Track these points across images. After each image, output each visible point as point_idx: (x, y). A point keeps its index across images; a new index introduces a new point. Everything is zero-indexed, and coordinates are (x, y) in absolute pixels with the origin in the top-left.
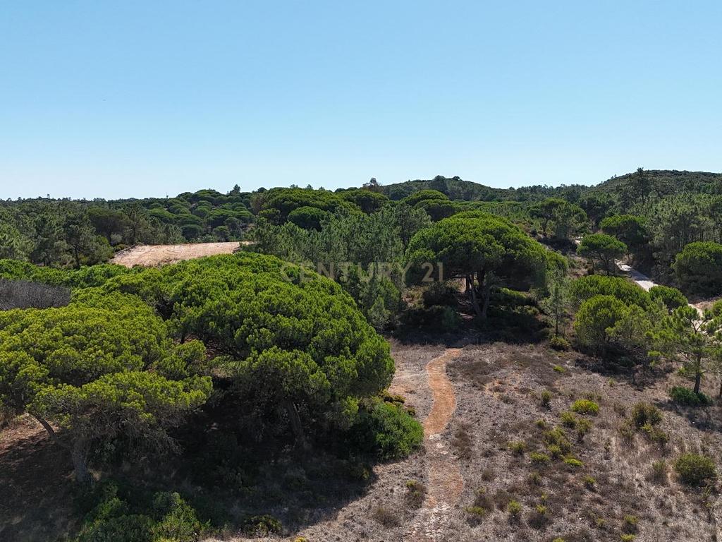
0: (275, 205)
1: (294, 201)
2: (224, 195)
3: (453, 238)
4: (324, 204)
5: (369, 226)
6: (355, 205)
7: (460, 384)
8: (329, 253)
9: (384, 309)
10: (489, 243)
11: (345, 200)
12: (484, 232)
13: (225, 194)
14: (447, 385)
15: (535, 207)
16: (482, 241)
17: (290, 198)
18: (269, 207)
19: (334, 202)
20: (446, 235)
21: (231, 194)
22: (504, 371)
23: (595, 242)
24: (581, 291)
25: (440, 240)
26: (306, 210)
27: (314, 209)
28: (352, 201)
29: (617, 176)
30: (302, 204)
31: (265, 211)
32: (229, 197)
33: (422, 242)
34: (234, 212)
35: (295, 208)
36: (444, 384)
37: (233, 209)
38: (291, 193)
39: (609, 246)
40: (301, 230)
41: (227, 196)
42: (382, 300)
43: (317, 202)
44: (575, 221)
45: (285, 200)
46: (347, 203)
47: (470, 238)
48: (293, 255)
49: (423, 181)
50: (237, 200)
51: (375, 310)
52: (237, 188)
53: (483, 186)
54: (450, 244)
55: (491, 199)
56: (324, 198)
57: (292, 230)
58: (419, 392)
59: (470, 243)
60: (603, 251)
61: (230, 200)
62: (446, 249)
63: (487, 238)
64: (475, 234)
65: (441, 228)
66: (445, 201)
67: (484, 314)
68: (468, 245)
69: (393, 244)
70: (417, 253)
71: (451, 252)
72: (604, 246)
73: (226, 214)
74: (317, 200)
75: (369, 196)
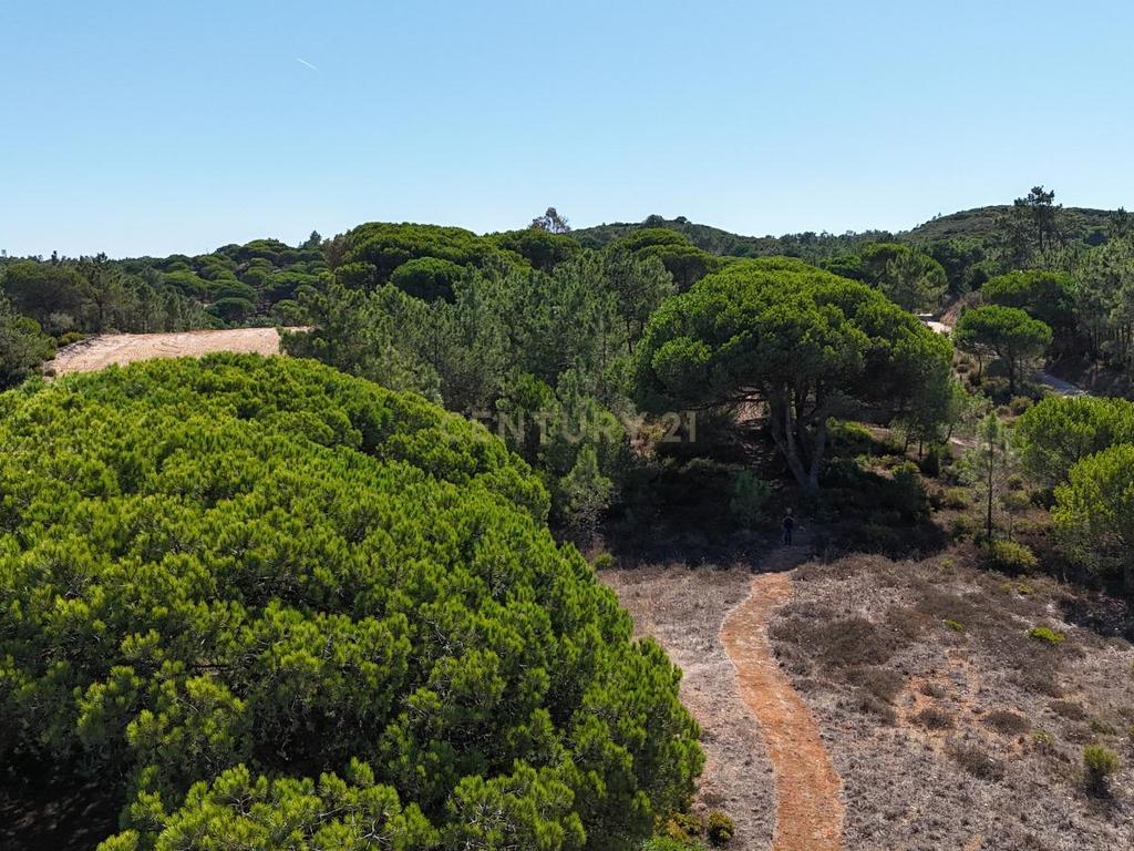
0: (367, 255)
1: (403, 247)
2: (293, 249)
3: (751, 312)
4: (459, 253)
5: (555, 291)
6: (521, 256)
7: (828, 701)
8: (471, 347)
9: (597, 477)
10: (834, 324)
11: (501, 248)
13: (296, 247)
14: (792, 705)
16: (818, 319)
17: (396, 242)
18: (355, 259)
19: (479, 250)
20: (733, 308)
21: (305, 246)
22: (920, 648)
23: (990, 321)
25: (719, 319)
26: (425, 264)
27: (441, 262)
28: (514, 249)
29: (943, 215)
30: (418, 254)
31: (346, 267)
32: (303, 251)
33: (678, 324)
34: (309, 276)
35: (404, 260)
36: (781, 699)
37: (309, 271)
38: (398, 233)
39: (1018, 330)
40: (413, 301)
41: (298, 250)
42: (592, 454)
43: (449, 250)
45: (386, 244)
46: (505, 252)
47: (790, 314)
48: (390, 353)
49: (627, 225)
50: (317, 257)
51: (577, 479)
52: (315, 237)
54: (743, 327)
55: (740, 252)
56: (461, 242)
57: (393, 301)
58: (725, 734)
59: (791, 325)
60: (1005, 339)
61: (304, 258)
62: (735, 339)
63: (829, 314)
64: (801, 304)
65: (717, 290)
66: (687, 248)
67: (813, 480)
68: (787, 330)
69: (608, 329)
70: (669, 347)
71: (749, 346)
72: (1010, 329)
73: (296, 279)
74: (446, 244)
75: (545, 240)
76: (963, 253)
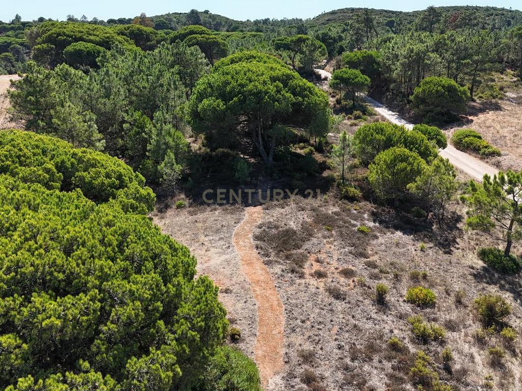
0: (49, 40)
1: (68, 36)
2: (6, 24)
3: (242, 86)
4: (98, 39)
5: (148, 68)
6: (129, 39)
7: (277, 269)
8: (109, 100)
9: (175, 165)
10: (278, 91)
11: (118, 34)
12: (273, 79)
13: (8, 22)
14: (263, 272)
15: (279, 40)
16: (271, 88)
17: (64, 34)
18: (44, 42)
19: (108, 37)
20: (234, 84)
21: (13, 22)
22: (314, 240)
23: (345, 76)
24: (368, 139)
25: (228, 89)
26: (80, 45)
27: (89, 45)
28: (126, 35)
29: (326, 12)
30: (77, 40)
31: (39, 46)
32: (12, 25)
33: (209, 90)
34: (17, 40)
35: (69, 43)
36: (259, 270)
37: (16, 36)
38: (65, 28)
39: (356, 80)
40: (77, 72)
41: (9, 24)
42: (172, 156)
43: (92, 38)
44: (319, 54)
45: (59, 35)
46: (120, 38)
47: (260, 87)
48: (69, 106)
49: (181, 14)
50: (19, 28)
51: (166, 166)
52: (18, 18)
53: (228, 19)
54: (239, 93)
55: (235, 29)
56: (98, 33)
57: (66, 74)
58: (235, 289)
59: (260, 92)
60: (351, 84)
61: (12, 29)
62: (235, 99)
63: (277, 86)
64: (264, 82)
65: (227, 74)
67: (271, 159)
68: (258, 95)
69: (176, 89)
70: (206, 102)
71: (242, 102)
72: (353, 80)
73: (9, 41)
74: (91, 35)
75: (141, 31)
76: (334, 37)
